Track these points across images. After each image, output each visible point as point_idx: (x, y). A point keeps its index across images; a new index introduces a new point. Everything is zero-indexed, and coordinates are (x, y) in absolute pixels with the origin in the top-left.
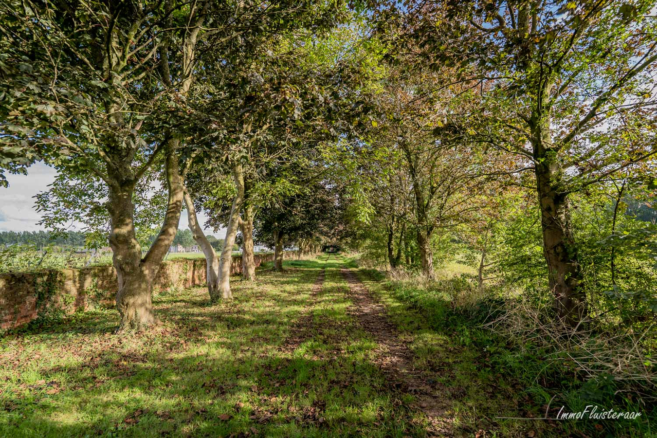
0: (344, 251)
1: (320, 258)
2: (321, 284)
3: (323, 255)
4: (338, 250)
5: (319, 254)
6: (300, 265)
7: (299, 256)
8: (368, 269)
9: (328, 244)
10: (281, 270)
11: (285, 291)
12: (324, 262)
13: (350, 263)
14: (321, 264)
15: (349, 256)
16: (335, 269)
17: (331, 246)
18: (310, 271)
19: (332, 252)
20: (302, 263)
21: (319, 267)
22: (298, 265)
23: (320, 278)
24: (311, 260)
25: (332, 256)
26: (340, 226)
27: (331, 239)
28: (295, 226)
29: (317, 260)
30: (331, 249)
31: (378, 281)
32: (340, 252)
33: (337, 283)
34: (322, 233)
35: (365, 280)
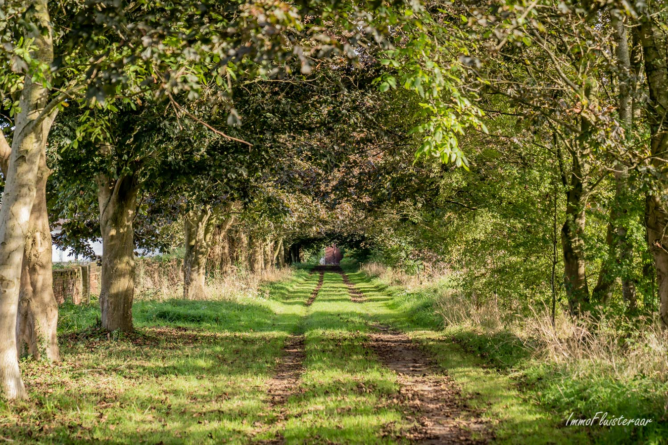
0: (390, 260)
1: (276, 291)
2: (297, 376)
3: (290, 278)
4: (364, 256)
5: (272, 274)
6: (198, 319)
7: (188, 282)
8: (480, 330)
9: (313, 231)
10: (130, 334)
11: (175, 393)
12: (299, 310)
13: (414, 311)
14: (284, 317)
15: (413, 285)
16: (345, 333)
17: (331, 236)
18: (246, 341)
19: (335, 267)
20: (203, 311)
21: (284, 328)
22: (186, 318)
23: (289, 362)
24: (241, 298)
25: (333, 284)
26: (371, 150)
27: (331, 207)
28: (188, 161)
29: (264, 302)
30: (327, 251)
31: (501, 368)
32: (372, 268)
33: (352, 372)
34: (288, 182)
35: (459, 364)
